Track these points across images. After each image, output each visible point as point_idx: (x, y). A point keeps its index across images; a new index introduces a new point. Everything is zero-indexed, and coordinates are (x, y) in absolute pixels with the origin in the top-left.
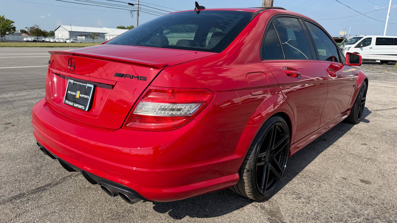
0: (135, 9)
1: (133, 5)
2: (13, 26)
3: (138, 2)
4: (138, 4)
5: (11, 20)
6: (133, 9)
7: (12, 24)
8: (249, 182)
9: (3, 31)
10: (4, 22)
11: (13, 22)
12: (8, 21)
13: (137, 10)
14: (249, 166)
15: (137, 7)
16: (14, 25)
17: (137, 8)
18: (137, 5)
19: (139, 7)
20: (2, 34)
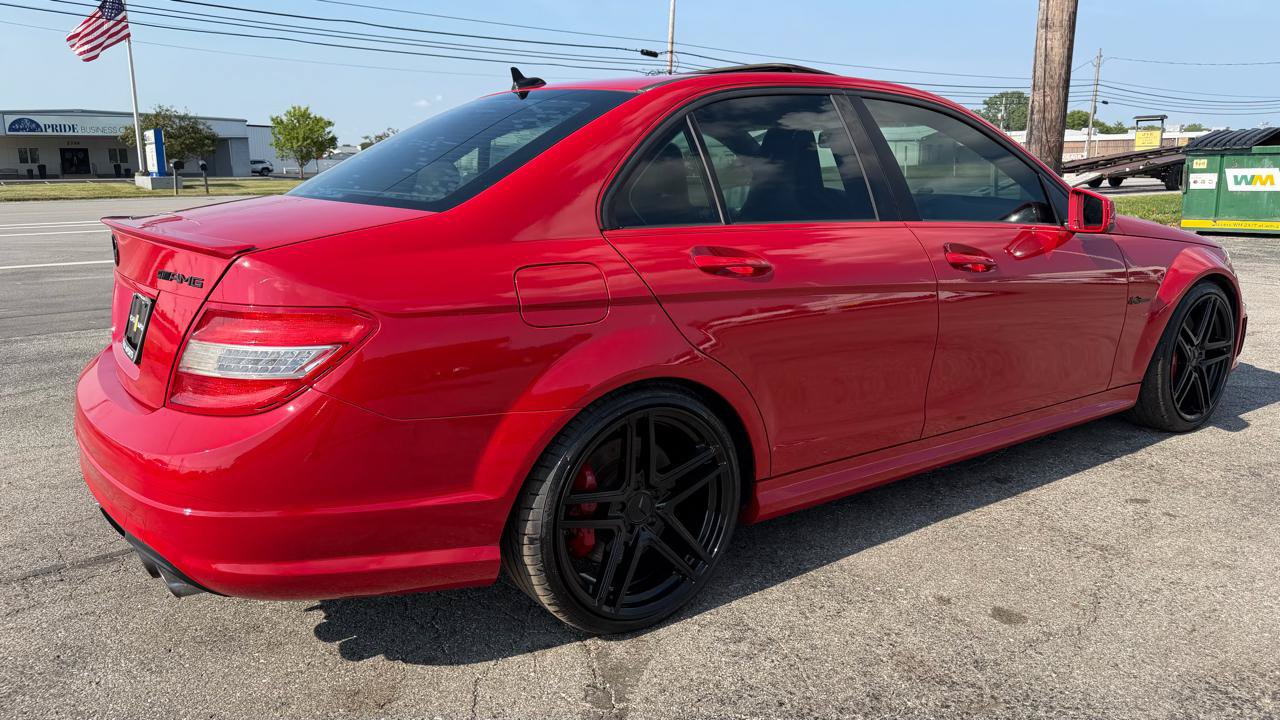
0: (661, 69)
1: (655, 55)
2: (331, 135)
3: (669, 45)
4: (672, 52)
5: (326, 119)
6: (654, 68)
7: (327, 130)
8: (539, 573)
9: (304, 150)
10: (308, 125)
11: (330, 123)
12: (318, 120)
13: (668, 68)
14: (534, 526)
15: (668, 58)
16: (334, 131)
17: (669, 63)
18: (669, 55)
19: (675, 59)
20: (302, 158)
